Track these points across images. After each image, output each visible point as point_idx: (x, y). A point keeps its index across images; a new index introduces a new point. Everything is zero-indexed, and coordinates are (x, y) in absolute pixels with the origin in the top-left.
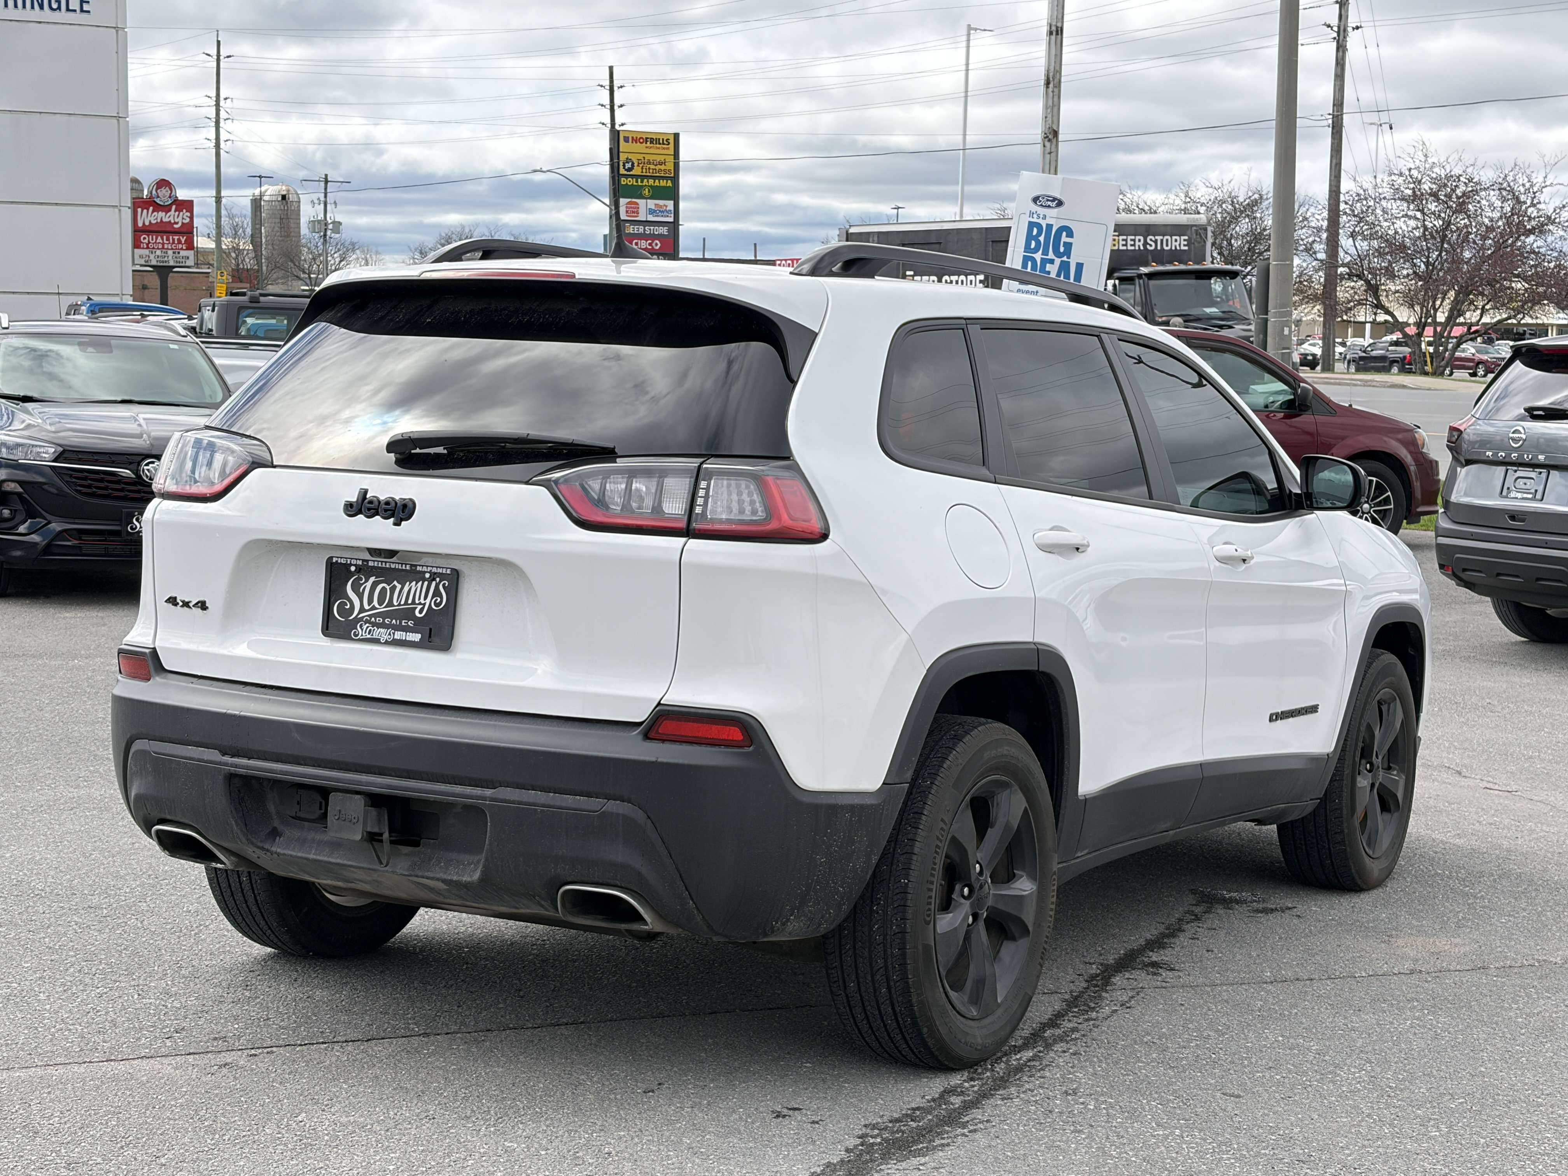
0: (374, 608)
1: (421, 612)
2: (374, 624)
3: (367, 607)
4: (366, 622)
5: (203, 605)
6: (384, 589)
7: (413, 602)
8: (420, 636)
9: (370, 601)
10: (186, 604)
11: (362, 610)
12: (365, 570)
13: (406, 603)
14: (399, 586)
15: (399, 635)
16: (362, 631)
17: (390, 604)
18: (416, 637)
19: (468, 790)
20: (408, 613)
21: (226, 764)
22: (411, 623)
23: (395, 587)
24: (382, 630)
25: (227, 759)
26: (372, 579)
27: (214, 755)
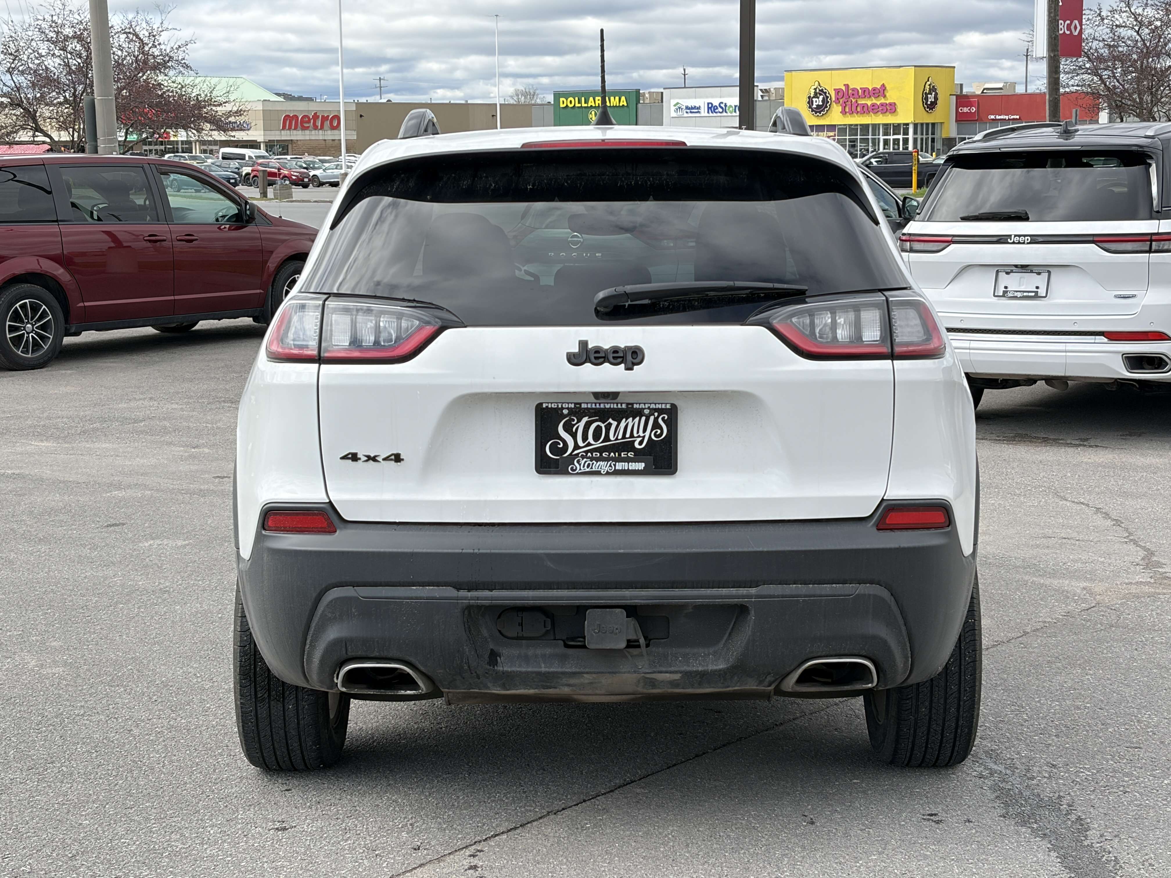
0: (589, 444)
1: (641, 443)
2: (592, 459)
3: (581, 443)
4: (583, 457)
5: (398, 458)
6: (599, 428)
7: (632, 435)
8: (643, 465)
9: (585, 438)
10: (374, 459)
11: (576, 447)
12: (578, 412)
13: (624, 437)
14: (615, 424)
15: (620, 466)
16: (580, 465)
17: (607, 439)
18: (641, 466)
19: (733, 591)
20: (628, 446)
21: (466, 598)
22: (631, 455)
23: (610, 425)
24: (601, 463)
25: (463, 593)
26: (585, 419)
27: (450, 592)
